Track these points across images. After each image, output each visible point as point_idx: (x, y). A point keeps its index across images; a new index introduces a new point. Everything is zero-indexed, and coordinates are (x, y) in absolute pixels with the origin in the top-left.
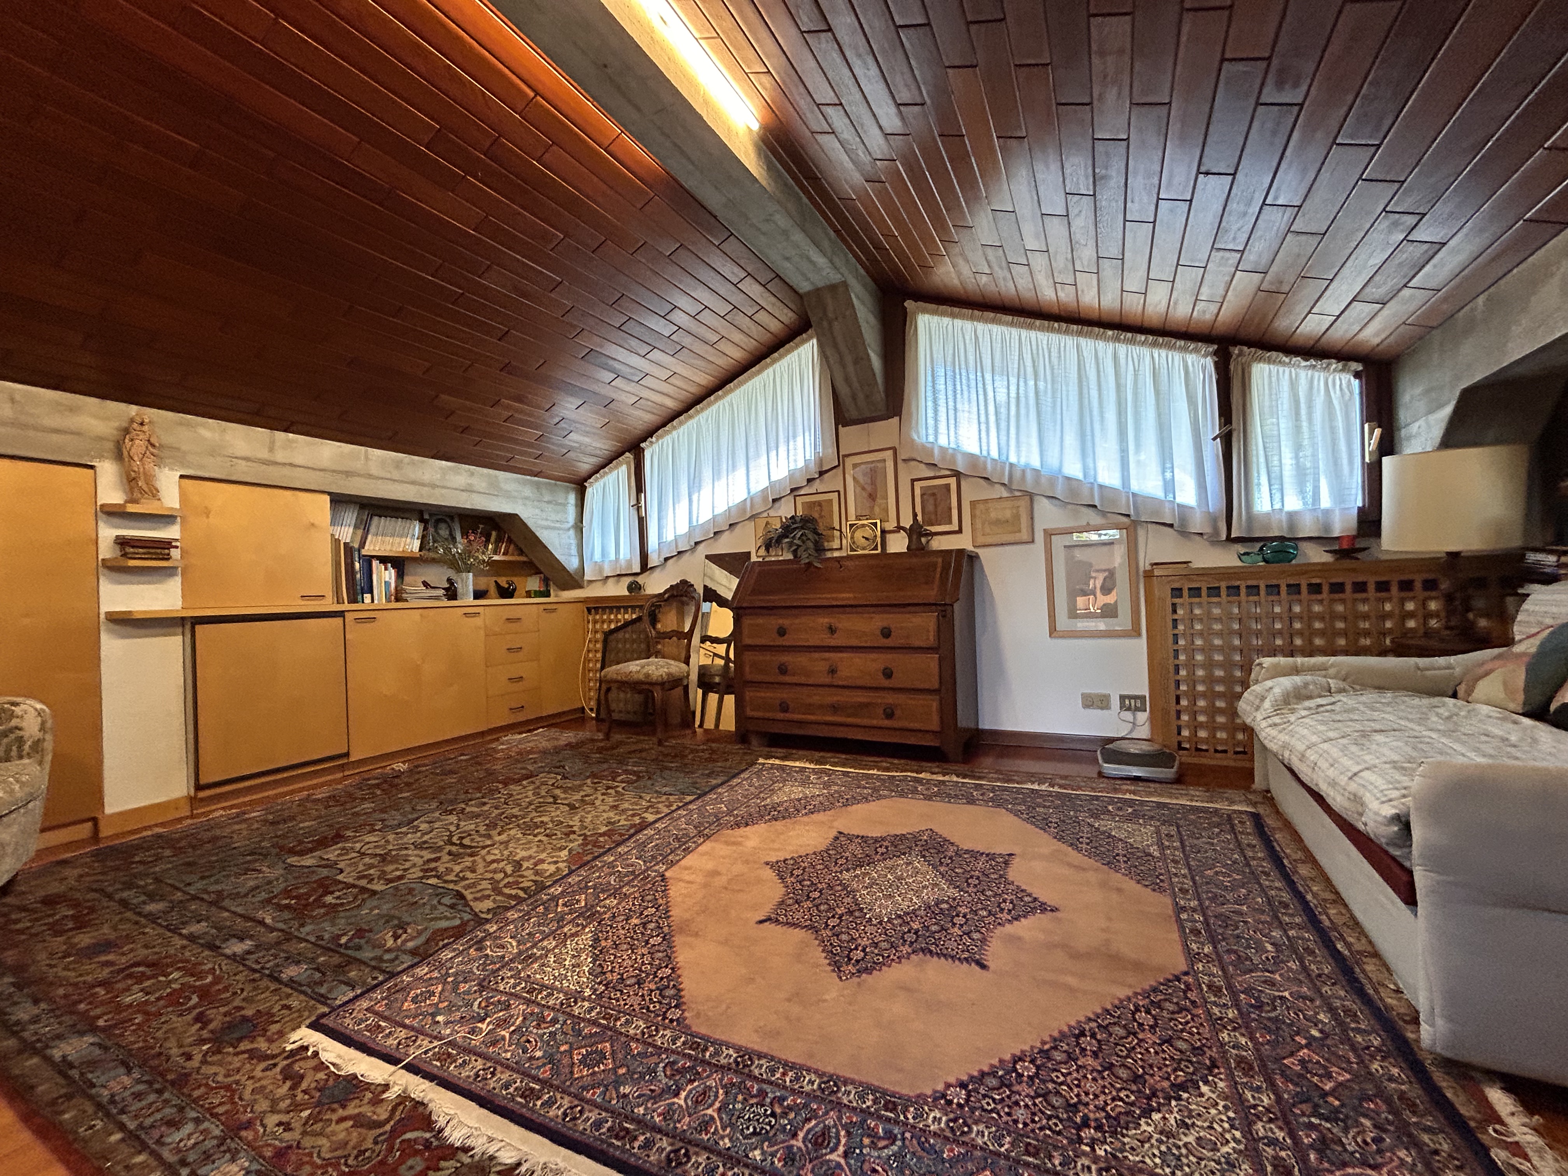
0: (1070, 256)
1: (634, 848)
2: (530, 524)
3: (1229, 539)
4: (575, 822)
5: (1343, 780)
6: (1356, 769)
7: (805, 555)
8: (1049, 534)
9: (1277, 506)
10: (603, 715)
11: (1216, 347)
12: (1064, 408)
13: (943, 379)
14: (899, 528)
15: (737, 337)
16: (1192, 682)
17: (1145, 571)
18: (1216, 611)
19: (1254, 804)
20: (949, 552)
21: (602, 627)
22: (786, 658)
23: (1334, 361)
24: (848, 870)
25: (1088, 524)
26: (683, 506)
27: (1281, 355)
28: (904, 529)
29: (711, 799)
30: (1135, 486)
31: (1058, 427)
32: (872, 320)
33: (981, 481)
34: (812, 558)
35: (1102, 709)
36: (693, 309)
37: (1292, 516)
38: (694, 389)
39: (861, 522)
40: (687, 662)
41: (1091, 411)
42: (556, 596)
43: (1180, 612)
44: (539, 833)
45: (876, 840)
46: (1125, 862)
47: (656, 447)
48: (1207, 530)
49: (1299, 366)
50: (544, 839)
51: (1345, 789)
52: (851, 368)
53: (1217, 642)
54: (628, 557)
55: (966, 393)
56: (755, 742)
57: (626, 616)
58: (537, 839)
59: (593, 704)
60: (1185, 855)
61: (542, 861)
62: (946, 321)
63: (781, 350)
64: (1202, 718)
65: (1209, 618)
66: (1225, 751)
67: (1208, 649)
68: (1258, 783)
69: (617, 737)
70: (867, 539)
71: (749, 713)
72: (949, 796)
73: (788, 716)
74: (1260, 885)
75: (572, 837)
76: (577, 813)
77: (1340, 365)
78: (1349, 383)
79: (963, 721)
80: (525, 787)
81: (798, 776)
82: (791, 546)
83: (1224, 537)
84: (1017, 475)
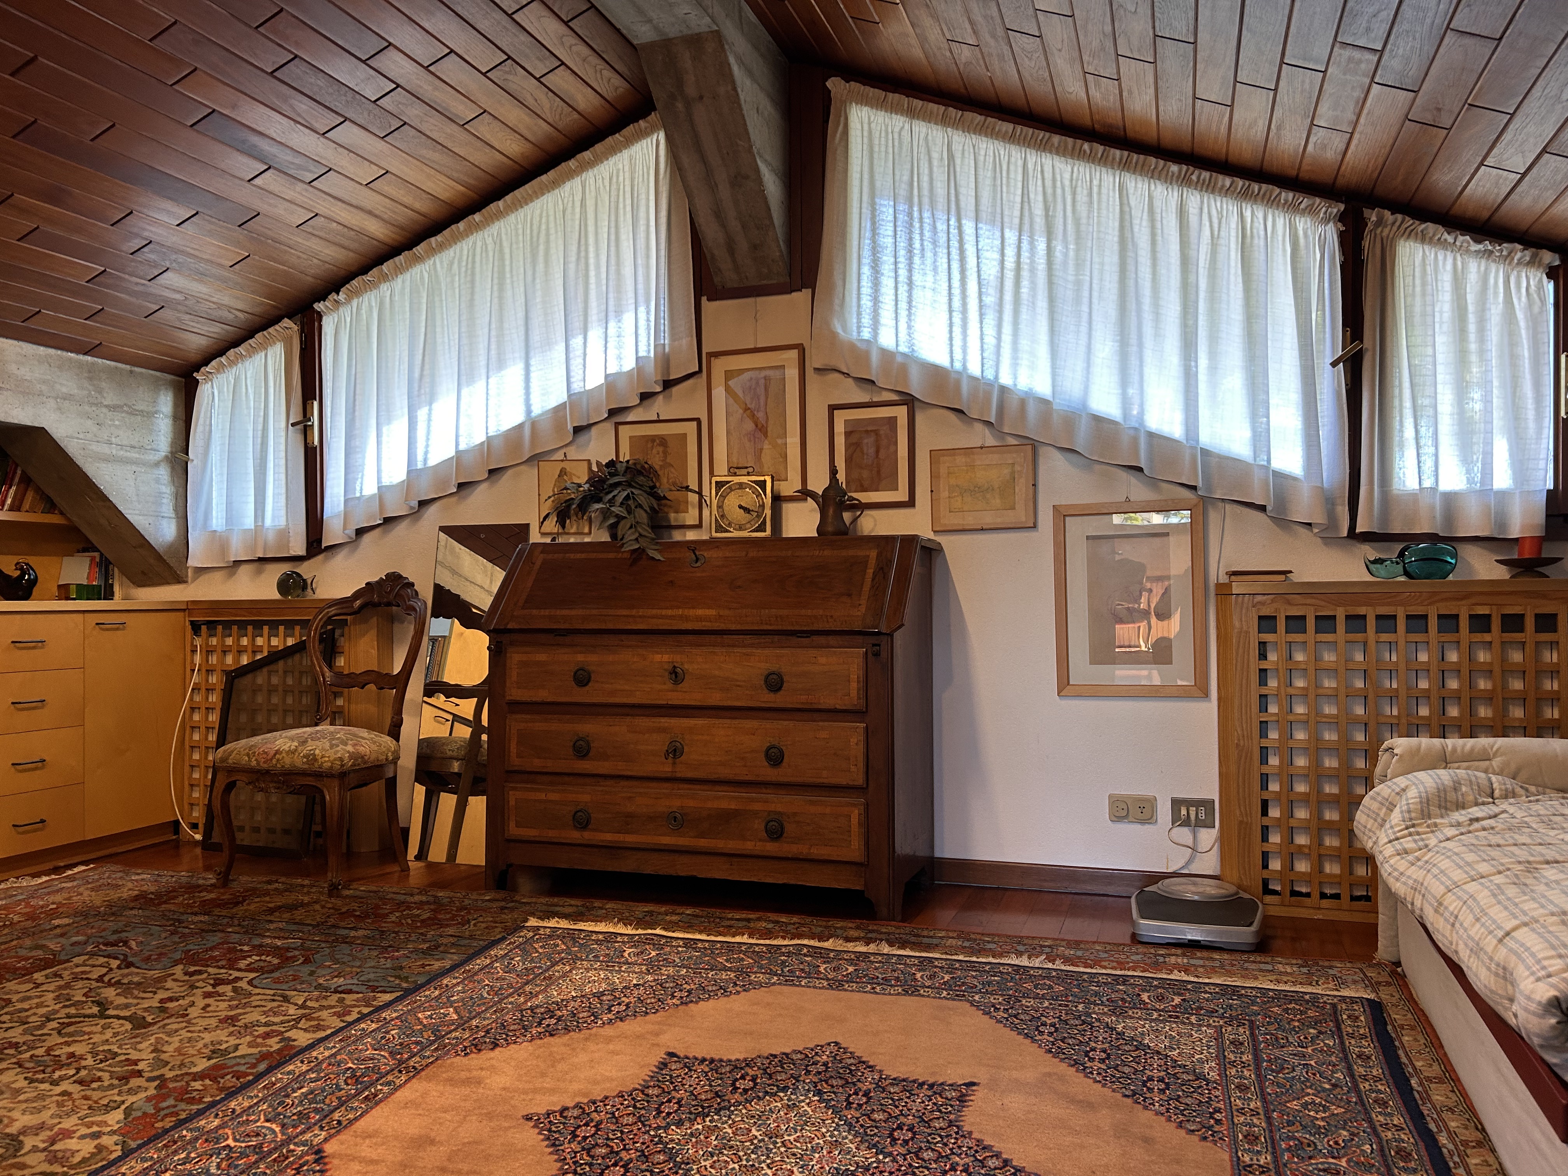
0: (1108, 28)
1: (263, 1100)
2: (73, 448)
3: (1353, 535)
4: (143, 1053)
5: (1490, 943)
6: (1508, 926)
7: (631, 536)
8: (1062, 515)
9: (1428, 483)
10: (216, 838)
11: (1342, 207)
12: (1095, 294)
13: (890, 227)
14: (805, 494)
15: (514, 115)
16: (1289, 778)
17: (1218, 585)
18: (1329, 657)
19: (1374, 986)
20: (889, 540)
21: (222, 661)
22: (590, 727)
23: (1519, 247)
24: (679, 1124)
25: (1128, 500)
26: (396, 432)
27: (1441, 229)
28: (813, 495)
29: (429, 999)
30: (1206, 438)
31: (1084, 329)
32: (768, 108)
33: (952, 416)
34: (643, 543)
35: (1143, 822)
36: (425, 51)
37: (1450, 500)
38: (423, 205)
39: (736, 479)
40: (395, 732)
41: (1139, 303)
42: (125, 598)
43: (1272, 657)
44: (62, 1078)
45: (735, 1066)
46: (1162, 1091)
47: (346, 313)
48: (1318, 518)
49: (1468, 251)
50: (75, 1089)
51: (1491, 959)
52: (725, 192)
53: (1329, 709)
54: (282, 522)
55: (929, 254)
56: (525, 884)
57: (275, 642)
58: (58, 1090)
59: (198, 814)
60: (1258, 1076)
61: (67, 1134)
62: (898, 122)
63: (598, 147)
64: (1302, 840)
65: (1318, 668)
66: (1336, 896)
67: (1315, 721)
68: (1383, 952)
69: (244, 880)
70: (747, 510)
71: (513, 830)
72: (873, 981)
73: (588, 836)
74: (1370, 1121)
75: (134, 1082)
76: (145, 1037)
77: (1528, 254)
78: (1540, 287)
79: (904, 845)
80: (38, 986)
81: (603, 950)
82: (605, 519)
83: (1345, 533)
84: (1012, 406)
